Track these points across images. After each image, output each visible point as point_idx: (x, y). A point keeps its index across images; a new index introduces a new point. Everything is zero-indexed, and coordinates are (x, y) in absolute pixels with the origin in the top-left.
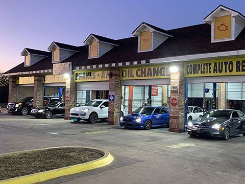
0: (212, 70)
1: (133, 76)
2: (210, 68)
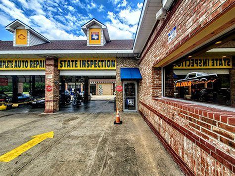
0: (13, 65)
2: (12, 64)
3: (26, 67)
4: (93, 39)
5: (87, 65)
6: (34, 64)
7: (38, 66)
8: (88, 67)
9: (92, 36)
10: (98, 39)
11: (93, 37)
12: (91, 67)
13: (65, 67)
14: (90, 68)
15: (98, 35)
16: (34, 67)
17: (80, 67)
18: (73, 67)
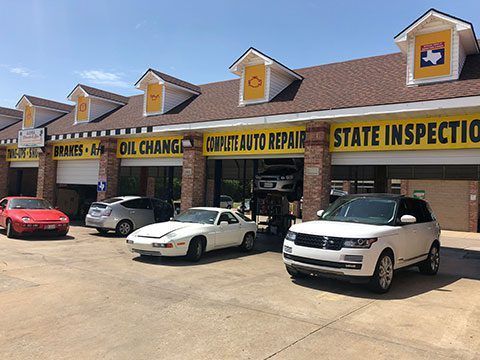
0: (239, 146)
1: (135, 153)
2: (236, 143)
3: (262, 148)
4: (424, 64)
5: (405, 137)
6: (278, 141)
7: (286, 145)
8: (408, 142)
9: (424, 54)
10: (441, 62)
11: (426, 59)
12: (418, 142)
13: (346, 145)
14: (414, 145)
15: (442, 52)
16: (278, 147)
17: (387, 143)
18: (366, 144)
